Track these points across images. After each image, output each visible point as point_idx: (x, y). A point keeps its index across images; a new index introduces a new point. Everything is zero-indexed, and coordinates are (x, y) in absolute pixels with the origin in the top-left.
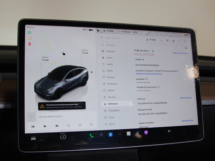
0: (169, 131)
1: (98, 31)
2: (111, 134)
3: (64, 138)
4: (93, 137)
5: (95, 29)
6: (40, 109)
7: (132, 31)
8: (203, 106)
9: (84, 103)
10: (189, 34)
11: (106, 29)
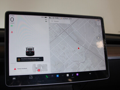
0: (90, 74)
1: (50, 18)
2: (58, 76)
3: (32, 78)
4: (48, 77)
5: (48, 17)
6: (18, 61)
7: (68, 18)
8: (108, 60)
9: (43, 58)
10: (100, 20)
11: (54, 17)
